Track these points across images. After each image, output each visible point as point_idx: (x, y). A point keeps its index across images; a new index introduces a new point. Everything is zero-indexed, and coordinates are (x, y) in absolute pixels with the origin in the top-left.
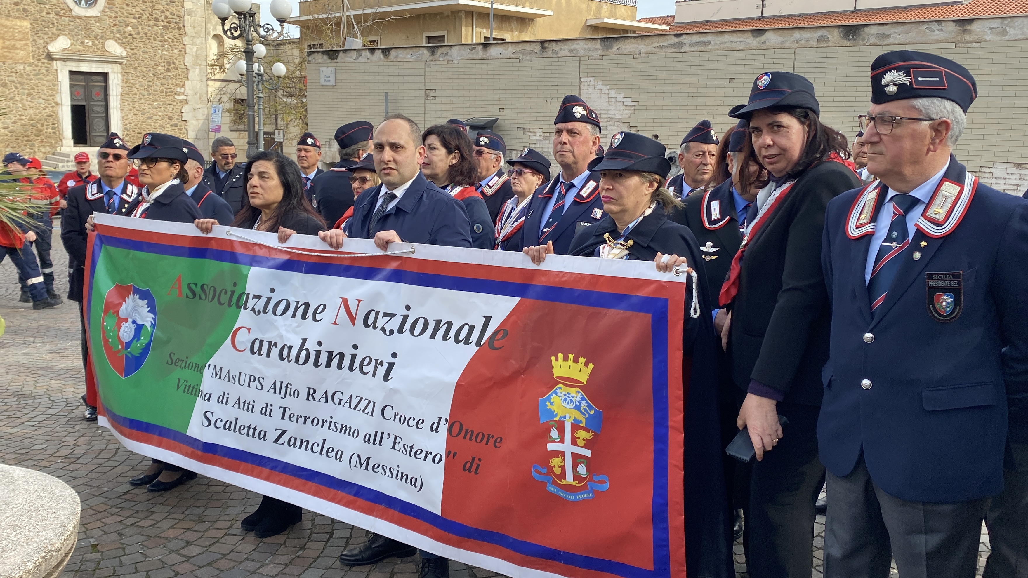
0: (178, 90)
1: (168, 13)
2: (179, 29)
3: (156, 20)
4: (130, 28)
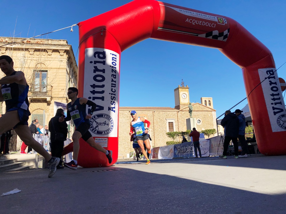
4: (205, 126)
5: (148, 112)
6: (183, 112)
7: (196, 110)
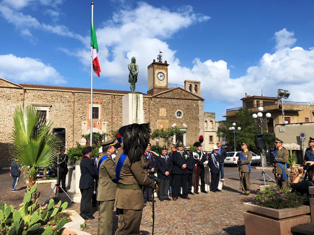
0: (198, 134)
1: (196, 117)
2: (198, 120)
3: (193, 118)
4: (188, 121)
5: (105, 96)
6: (158, 100)
7: (176, 97)
